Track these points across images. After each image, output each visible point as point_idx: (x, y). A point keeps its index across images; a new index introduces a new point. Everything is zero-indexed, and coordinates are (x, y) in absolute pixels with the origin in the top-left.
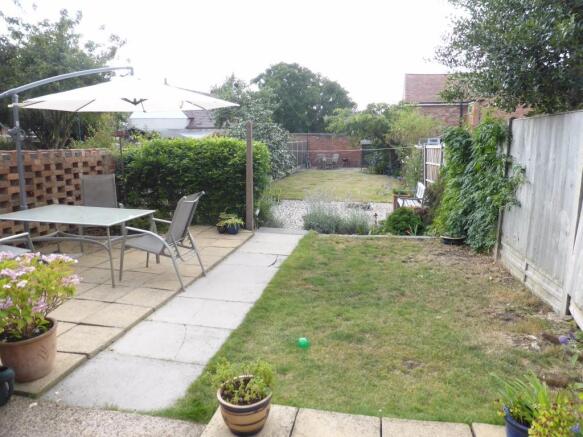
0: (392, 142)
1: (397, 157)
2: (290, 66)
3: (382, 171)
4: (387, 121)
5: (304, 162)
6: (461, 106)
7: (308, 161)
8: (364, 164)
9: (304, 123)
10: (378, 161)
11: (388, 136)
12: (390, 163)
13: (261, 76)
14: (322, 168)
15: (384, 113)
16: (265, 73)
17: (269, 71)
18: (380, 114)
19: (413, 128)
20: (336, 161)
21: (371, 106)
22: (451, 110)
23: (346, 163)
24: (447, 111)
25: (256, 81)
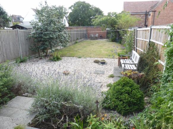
0: (118, 29)
1: (120, 35)
2: (82, 2)
3: (114, 40)
4: (116, 19)
5: (85, 37)
6: (146, 14)
7: (87, 37)
8: (108, 38)
9: (87, 23)
10: (112, 36)
11: (116, 26)
12: (117, 37)
13: (72, 6)
14: (91, 39)
15: (115, 16)
16: (73, 5)
17: (75, 4)
18: (113, 17)
19: (127, 22)
20: (97, 37)
21: (109, 14)
22: (142, 16)
23: (101, 37)
24: (140, 16)
25: (70, 8)
